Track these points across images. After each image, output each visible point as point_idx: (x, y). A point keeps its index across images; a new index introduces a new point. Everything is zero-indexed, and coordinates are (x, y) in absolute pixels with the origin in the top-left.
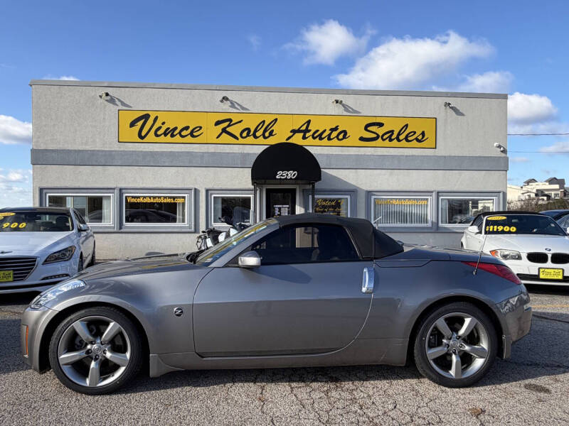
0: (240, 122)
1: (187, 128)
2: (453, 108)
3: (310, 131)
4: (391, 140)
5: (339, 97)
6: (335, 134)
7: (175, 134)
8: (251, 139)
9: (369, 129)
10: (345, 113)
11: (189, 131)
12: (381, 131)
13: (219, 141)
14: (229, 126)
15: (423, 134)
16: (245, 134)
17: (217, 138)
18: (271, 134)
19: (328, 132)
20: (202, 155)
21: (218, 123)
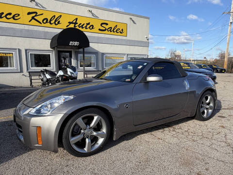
0: (42, 14)
1: (10, 14)
2: (133, 21)
3: (77, 23)
4: (111, 31)
5: (90, 9)
6: (88, 26)
7: (2, 16)
8: (48, 24)
9: (103, 25)
10: (93, 17)
11: (11, 16)
12: (107, 27)
13: (30, 23)
14: (36, 16)
15: (122, 30)
16: (45, 21)
17: (30, 21)
18: (59, 23)
19: (85, 25)
20: (21, 30)
21: (29, 13)
